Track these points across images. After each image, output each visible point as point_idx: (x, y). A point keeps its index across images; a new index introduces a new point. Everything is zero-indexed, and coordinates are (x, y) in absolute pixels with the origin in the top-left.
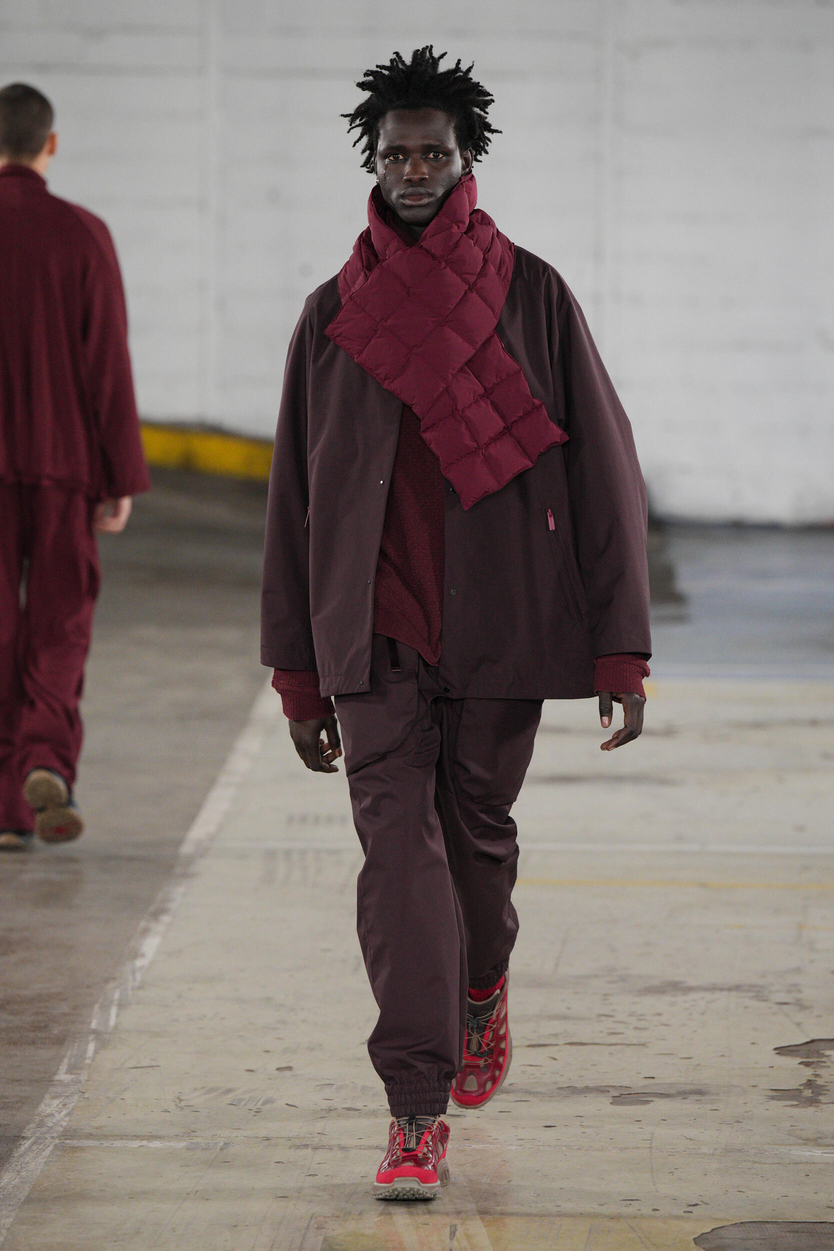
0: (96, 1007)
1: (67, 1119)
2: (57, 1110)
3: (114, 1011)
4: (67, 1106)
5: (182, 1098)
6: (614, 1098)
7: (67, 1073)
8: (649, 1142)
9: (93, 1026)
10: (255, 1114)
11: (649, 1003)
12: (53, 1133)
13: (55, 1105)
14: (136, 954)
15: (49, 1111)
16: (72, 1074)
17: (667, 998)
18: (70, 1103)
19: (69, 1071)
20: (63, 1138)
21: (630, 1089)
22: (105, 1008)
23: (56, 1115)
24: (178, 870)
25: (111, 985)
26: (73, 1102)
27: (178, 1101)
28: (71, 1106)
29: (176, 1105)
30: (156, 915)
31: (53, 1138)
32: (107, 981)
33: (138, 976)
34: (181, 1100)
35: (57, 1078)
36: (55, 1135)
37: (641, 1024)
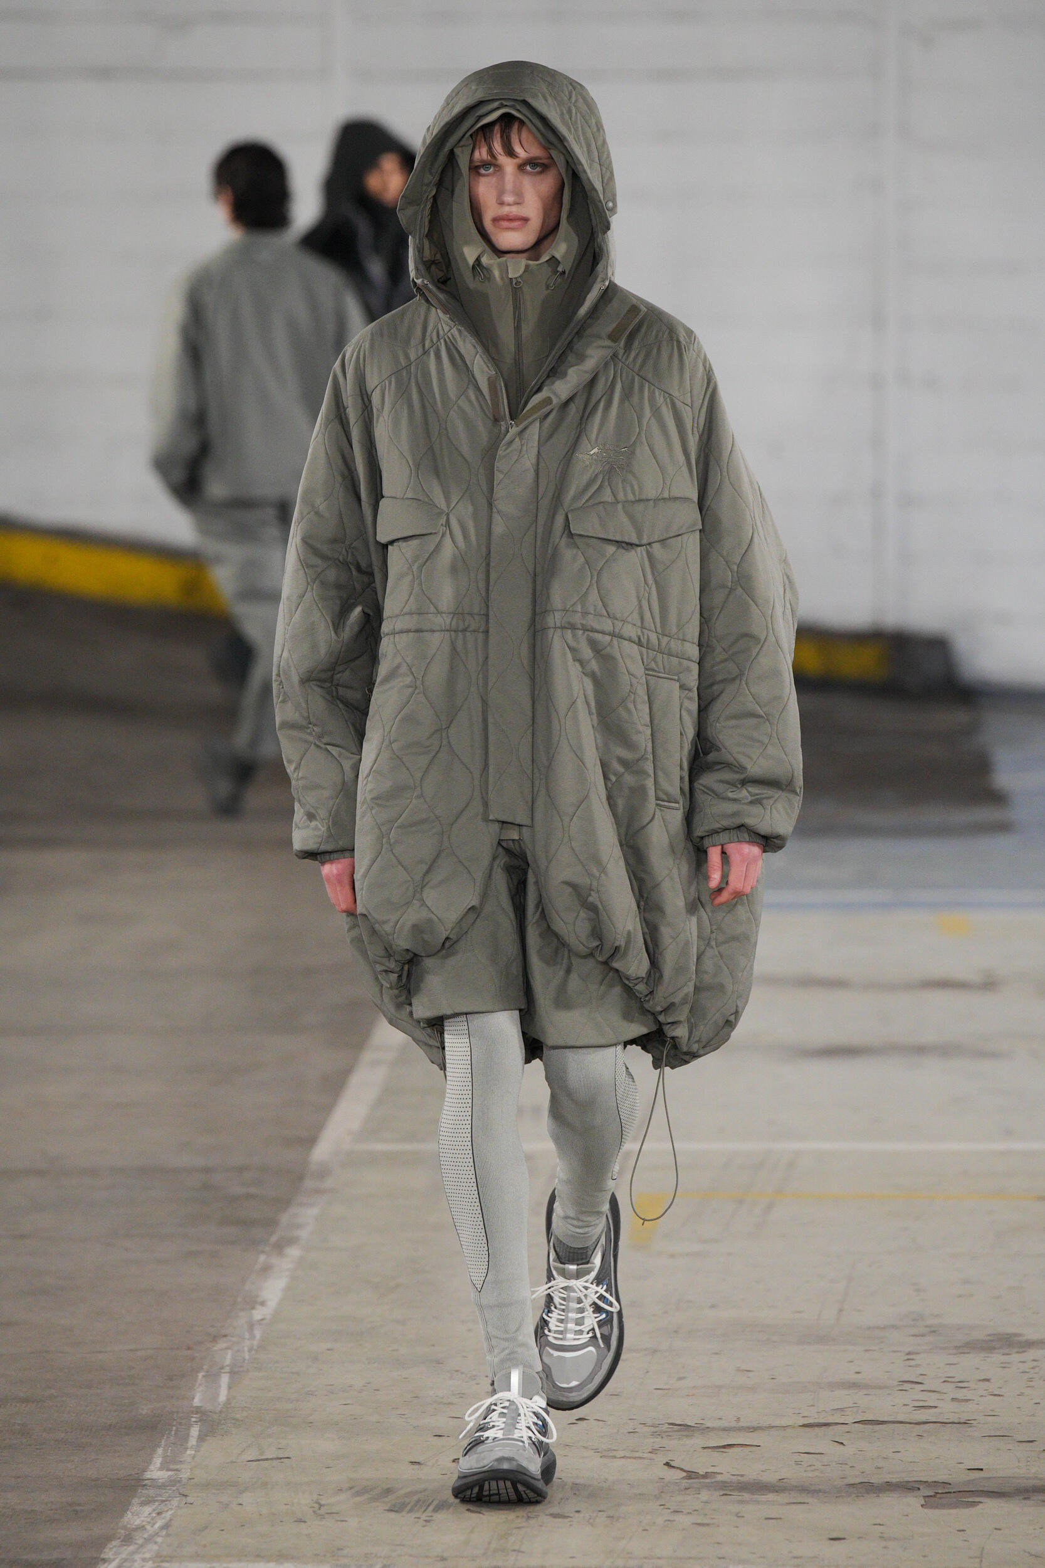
0: (200, 1375)
1: (164, 1532)
2: (149, 1520)
3: (225, 1380)
4: (163, 1515)
5: (323, 1502)
6: (927, 1499)
7: (161, 1469)
8: (978, 1560)
9: (197, 1402)
10: (424, 1523)
11: (970, 1365)
12: (144, 1553)
13: (146, 1514)
14: (253, 1302)
15: (138, 1522)
16: (168, 1470)
17: (997, 1358)
18: (167, 1511)
19: (164, 1467)
20: (159, 1560)
21: (949, 1486)
22: (213, 1377)
23: (148, 1527)
24: (309, 1183)
25: (221, 1344)
26: (172, 1509)
27: (316, 1506)
28: (168, 1515)
29: (314, 1512)
30: (280, 1248)
31: (144, 1560)
32: (215, 1339)
33: (258, 1334)
34: (321, 1506)
35: (148, 1475)
36: (147, 1555)
37: (960, 1394)
